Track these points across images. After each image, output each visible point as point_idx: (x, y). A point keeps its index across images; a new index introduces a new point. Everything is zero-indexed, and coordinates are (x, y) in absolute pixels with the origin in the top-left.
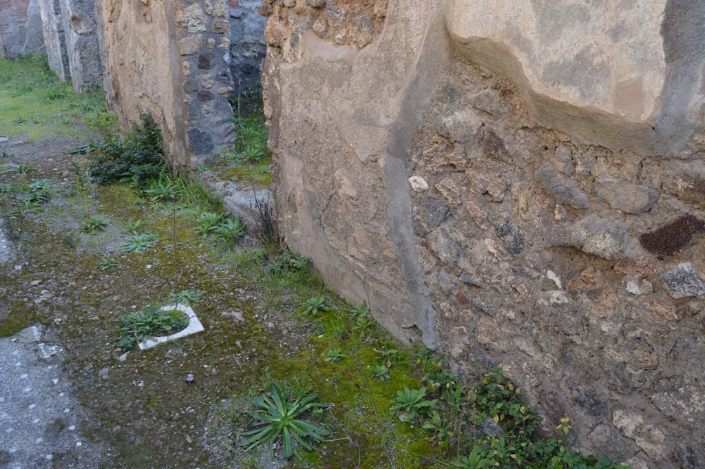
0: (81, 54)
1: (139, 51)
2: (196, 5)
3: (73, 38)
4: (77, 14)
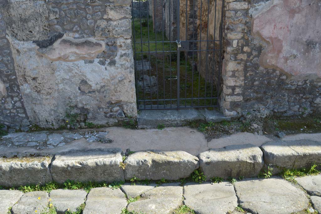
0: (174, 33)
1: (182, 33)
2: (192, 25)
3: (172, 28)
4: (174, 22)
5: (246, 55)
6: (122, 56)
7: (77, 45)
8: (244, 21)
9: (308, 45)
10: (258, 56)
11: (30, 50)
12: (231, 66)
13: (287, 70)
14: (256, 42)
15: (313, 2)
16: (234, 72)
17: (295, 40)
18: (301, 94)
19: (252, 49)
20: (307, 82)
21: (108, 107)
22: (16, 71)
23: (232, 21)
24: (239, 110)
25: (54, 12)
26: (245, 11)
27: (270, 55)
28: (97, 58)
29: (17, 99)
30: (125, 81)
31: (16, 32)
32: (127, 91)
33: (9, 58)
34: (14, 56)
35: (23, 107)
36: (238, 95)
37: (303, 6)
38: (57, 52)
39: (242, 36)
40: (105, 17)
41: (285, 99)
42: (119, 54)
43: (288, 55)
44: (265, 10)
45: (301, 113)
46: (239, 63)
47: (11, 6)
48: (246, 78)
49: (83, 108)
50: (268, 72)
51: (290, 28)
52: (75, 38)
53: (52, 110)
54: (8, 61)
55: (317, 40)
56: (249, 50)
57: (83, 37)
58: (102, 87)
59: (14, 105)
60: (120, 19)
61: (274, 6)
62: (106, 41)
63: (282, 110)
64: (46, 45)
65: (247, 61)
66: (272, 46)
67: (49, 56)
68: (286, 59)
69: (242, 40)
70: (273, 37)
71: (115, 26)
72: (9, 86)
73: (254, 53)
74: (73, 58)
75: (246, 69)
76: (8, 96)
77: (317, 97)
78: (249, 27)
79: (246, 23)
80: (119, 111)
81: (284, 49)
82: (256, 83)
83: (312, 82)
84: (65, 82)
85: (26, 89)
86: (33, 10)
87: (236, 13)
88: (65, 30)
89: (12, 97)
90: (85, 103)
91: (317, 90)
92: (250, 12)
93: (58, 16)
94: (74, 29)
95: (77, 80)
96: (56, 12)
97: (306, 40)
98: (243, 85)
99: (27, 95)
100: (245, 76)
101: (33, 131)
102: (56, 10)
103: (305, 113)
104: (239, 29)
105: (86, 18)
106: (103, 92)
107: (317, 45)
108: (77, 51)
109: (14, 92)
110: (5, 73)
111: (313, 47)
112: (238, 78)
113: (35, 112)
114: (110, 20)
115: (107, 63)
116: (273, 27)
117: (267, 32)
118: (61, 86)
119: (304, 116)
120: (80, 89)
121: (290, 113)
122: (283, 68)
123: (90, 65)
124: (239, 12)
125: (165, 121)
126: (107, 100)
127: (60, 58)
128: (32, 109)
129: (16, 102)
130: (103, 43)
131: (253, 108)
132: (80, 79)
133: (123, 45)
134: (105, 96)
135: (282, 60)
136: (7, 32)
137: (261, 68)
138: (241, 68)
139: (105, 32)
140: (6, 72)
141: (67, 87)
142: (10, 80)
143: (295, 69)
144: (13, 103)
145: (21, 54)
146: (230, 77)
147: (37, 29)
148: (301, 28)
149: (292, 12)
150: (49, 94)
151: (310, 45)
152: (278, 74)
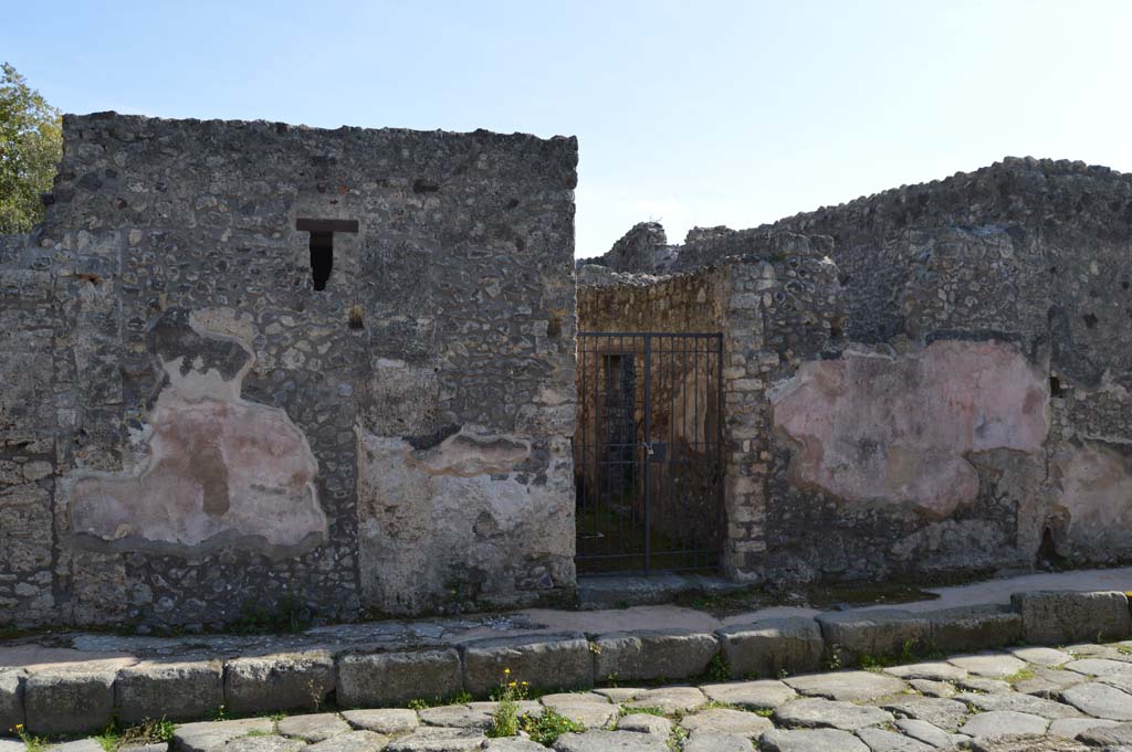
5: (765, 465)
6: (558, 468)
7: (484, 446)
8: (758, 409)
9: (863, 448)
10: (785, 467)
11: (394, 453)
12: (743, 486)
13: (836, 490)
14: (780, 444)
15: (861, 378)
16: (747, 496)
17: (842, 439)
18: (865, 536)
19: (775, 456)
20: (872, 513)
21: (525, 566)
22: (359, 493)
23: (740, 409)
24: (762, 570)
25: (449, 388)
26: (757, 394)
27: (804, 465)
28: (515, 470)
29: (348, 550)
30: (560, 514)
31: (374, 418)
32: (562, 534)
33: (351, 468)
34: (359, 464)
35: (355, 570)
36: (758, 539)
37: (846, 385)
38: (446, 457)
39: (757, 433)
40: (536, 399)
41: (839, 546)
42: (553, 463)
43: (835, 466)
44: (789, 392)
45: (871, 574)
46: (755, 481)
47: (376, 374)
48: (768, 508)
49: (475, 568)
50: (804, 496)
51: (831, 420)
52: (479, 434)
53: (414, 572)
54: (348, 472)
55: (876, 438)
56: (770, 457)
57: (494, 432)
58: (517, 526)
59: (337, 563)
60: (561, 404)
61: (803, 385)
62: (533, 440)
63: (837, 569)
64: (426, 445)
65: (768, 476)
66: (806, 450)
67: (430, 465)
68: (833, 472)
69: (757, 441)
70: (807, 434)
71: (551, 414)
72: (336, 524)
73: (779, 462)
74: (471, 470)
75: (767, 487)
76: (331, 543)
77: (894, 541)
78: (767, 418)
79: (762, 413)
80: (545, 575)
81: (826, 453)
82: (787, 516)
83: (880, 512)
84: (449, 515)
85: (371, 528)
86: (412, 384)
87: (745, 396)
88: (463, 420)
89: (338, 546)
90: (481, 559)
91: (892, 528)
92: (766, 394)
93: (454, 396)
94: (480, 419)
95: (473, 512)
96: (453, 389)
97: (859, 439)
98: (765, 520)
99: (370, 543)
100: (766, 504)
101: (366, 621)
102: (453, 384)
103: (879, 574)
104: (752, 422)
105: (503, 399)
106: (519, 536)
107: (879, 447)
108: (483, 458)
109: (344, 534)
110: (335, 496)
111: (872, 450)
112: (756, 507)
113: (377, 578)
114: (544, 404)
115: (531, 480)
116: (804, 418)
117: (796, 426)
118: (441, 524)
119: (877, 579)
120: (475, 529)
121: (852, 574)
122: (829, 487)
123: (501, 483)
124: (750, 395)
125: (630, 592)
126: (525, 551)
127: (448, 470)
128: (373, 572)
129: (341, 557)
130: (528, 444)
131: (785, 564)
132: (478, 510)
133: (562, 447)
134: (521, 545)
135: (826, 474)
136: (358, 419)
137: (793, 489)
138: (758, 488)
139: (532, 426)
140: (339, 495)
141: (452, 527)
142: (341, 511)
143: (849, 490)
144: (337, 558)
145: (375, 461)
146: (742, 505)
147: (415, 415)
148: (848, 419)
149: (832, 395)
150: (414, 539)
151: (866, 447)
152: (822, 499)
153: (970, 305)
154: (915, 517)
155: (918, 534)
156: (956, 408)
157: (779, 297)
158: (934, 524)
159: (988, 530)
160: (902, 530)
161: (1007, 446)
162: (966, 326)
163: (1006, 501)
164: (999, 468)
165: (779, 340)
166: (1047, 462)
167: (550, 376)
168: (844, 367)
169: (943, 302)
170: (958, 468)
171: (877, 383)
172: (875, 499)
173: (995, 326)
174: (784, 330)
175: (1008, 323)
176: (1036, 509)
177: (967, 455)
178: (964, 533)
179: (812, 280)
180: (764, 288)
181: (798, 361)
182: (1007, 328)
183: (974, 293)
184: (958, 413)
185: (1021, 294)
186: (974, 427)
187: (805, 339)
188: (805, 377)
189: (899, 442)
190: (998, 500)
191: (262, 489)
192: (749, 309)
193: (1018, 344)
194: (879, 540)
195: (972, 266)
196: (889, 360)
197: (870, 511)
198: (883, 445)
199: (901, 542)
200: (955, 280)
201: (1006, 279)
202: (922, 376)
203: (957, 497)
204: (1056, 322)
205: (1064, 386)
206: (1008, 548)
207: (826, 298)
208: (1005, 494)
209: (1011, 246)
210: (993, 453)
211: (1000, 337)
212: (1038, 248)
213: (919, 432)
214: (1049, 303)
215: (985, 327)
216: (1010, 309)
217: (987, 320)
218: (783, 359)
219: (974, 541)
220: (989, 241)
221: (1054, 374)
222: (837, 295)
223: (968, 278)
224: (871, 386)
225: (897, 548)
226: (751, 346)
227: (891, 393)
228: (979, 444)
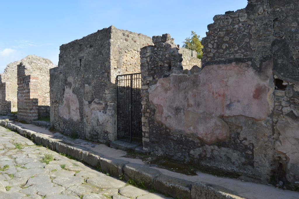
5: (148, 114)
6: (109, 110)
7: (97, 104)
9: (176, 110)
10: (154, 115)
11: (87, 104)
12: (143, 120)
13: (167, 125)
14: (152, 107)
15: (176, 84)
16: (144, 123)
17: (169, 107)
18: (181, 144)
19: (151, 111)
20: (183, 136)
21: (104, 134)
22: (83, 112)
23: (142, 95)
24: (149, 148)
25: (94, 90)
27: (157, 115)
28: (102, 110)
29: (82, 124)
31: (85, 97)
33: (83, 107)
35: (83, 128)
36: (147, 137)
37: (171, 86)
38: (92, 106)
39: (146, 103)
41: (172, 146)
43: (167, 116)
44: (153, 89)
45: (183, 160)
46: (146, 118)
47: (85, 87)
48: (150, 128)
49: (97, 132)
50: (159, 126)
51: (166, 99)
52: (97, 101)
53: (89, 131)
55: (181, 107)
56: (149, 111)
57: (99, 101)
58: (102, 123)
59: (81, 127)
60: (108, 94)
61: (157, 87)
63: (171, 154)
64: (90, 103)
65: (149, 118)
66: (158, 110)
68: (166, 118)
70: (158, 104)
71: (107, 96)
72: (81, 118)
73: (152, 113)
74: (96, 109)
75: (149, 121)
77: (192, 149)
79: (147, 96)
80: (107, 137)
81: (164, 111)
82: (154, 132)
83: (185, 136)
84: (93, 119)
85: (85, 120)
86: (89, 89)
87: (143, 91)
88: (95, 97)
90: (98, 130)
91: (190, 144)
92: (148, 90)
93: (94, 92)
94: (97, 97)
95: (96, 119)
97: (175, 107)
98: (149, 132)
99: (85, 123)
100: (149, 126)
101: (84, 139)
103: (186, 161)
104: (144, 99)
105: (100, 93)
106: (103, 126)
107: (182, 110)
108: (97, 106)
109: (82, 121)
111: (180, 111)
112: (147, 127)
113: (86, 131)
114: (106, 94)
115: (104, 112)
116: (158, 99)
117: (155, 101)
118: (92, 121)
119: (185, 163)
120: (97, 123)
122: (165, 123)
123: (100, 113)
124: (144, 91)
125: (119, 145)
126: (104, 130)
127: (93, 109)
128: (85, 129)
130: (104, 104)
131: (155, 148)
134: (103, 128)
135: (164, 119)
136: (83, 97)
137: (155, 123)
138: (147, 121)
140: (81, 112)
141: (94, 122)
142: (82, 116)
143: (172, 125)
145: (85, 106)
146: (143, 126)
147: (89, 96)
148: (171, 99)
149: (166, 90)
150: (89, 123)
151: (177, 110)
152: (165, 128)
153: (224, 48)
154: (198, 141)
155: (201, 149)
156: (216, 95)
157: (151, 58)
158: (207, 146)
159: (235, 154)
160: (194, 145)
161: (244, 114)
162: (222, 58)
163: (246, 143)
164: (240, 125)
165: (152, 72)
166: (273, 126)
167: (107, 87)
168: (170, 80)
169: (211, 49)
170: (216, 122)
171: (181, 85)
172: (181, 130)
173: (237, 56)
174: (154, 69)
175: (245, 53)
176: (265, 150)
177: (222, 117)
178: (223, 154)
179: (161, 50)
180: (147, 56)
181: (157, 79)
182: (244, 55)
183: (226, 42)
184: (217, 98)
185: (253, 37)
186: (225, 104)
187: (159, 71)
188: (158, 84)
189: (190, 109)
190: (241, 141)
191: (73, 110)
192: (143, 63)
193: (250, 63)
194: (185, 147)
195: (224, 30)
196: (186, 76)
197: (181, 135)
198: (184, 110)
199: (194, 150)
200: (216, 38)
201: (244, 31)
202: (200, 82)
203: (215, 136)
204: (276, 48)
205: (284, 84)
206: (249, 167)
207: (165, 56)
208: (245, 139)
209: (246, 14)
210: (236, 117)
211: (238, 61)
212: (264, 11)
213: (198, 105)
214: (272, 38)
215: (231, 57)
216: (246, 46)
217: (232, 53)
218: (154, 78)
219: (228, 158)
220: (233, 16)
221: (276, 77)
222: (169, 54)
223: (222, 36)
224: (179, 87)
225: (192, 152)
226: (144, 75)
227: (187, 89)
228: (227, 113)
